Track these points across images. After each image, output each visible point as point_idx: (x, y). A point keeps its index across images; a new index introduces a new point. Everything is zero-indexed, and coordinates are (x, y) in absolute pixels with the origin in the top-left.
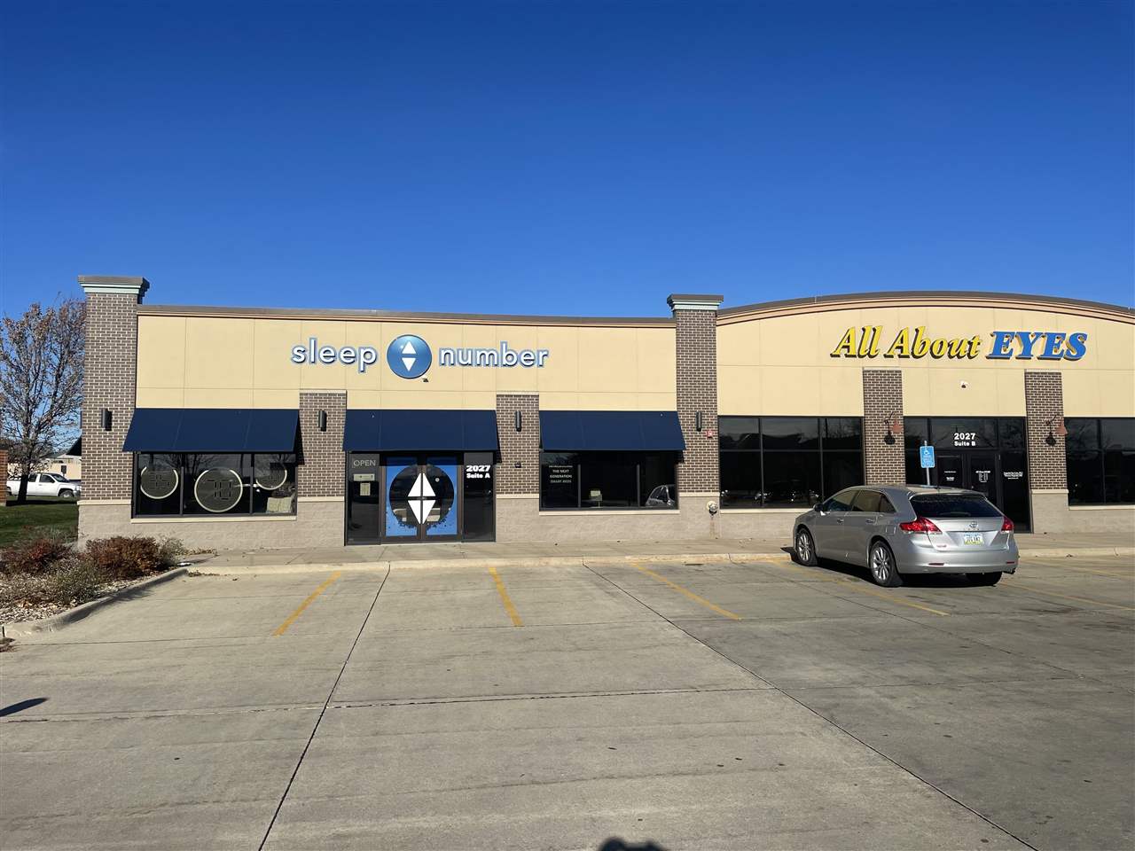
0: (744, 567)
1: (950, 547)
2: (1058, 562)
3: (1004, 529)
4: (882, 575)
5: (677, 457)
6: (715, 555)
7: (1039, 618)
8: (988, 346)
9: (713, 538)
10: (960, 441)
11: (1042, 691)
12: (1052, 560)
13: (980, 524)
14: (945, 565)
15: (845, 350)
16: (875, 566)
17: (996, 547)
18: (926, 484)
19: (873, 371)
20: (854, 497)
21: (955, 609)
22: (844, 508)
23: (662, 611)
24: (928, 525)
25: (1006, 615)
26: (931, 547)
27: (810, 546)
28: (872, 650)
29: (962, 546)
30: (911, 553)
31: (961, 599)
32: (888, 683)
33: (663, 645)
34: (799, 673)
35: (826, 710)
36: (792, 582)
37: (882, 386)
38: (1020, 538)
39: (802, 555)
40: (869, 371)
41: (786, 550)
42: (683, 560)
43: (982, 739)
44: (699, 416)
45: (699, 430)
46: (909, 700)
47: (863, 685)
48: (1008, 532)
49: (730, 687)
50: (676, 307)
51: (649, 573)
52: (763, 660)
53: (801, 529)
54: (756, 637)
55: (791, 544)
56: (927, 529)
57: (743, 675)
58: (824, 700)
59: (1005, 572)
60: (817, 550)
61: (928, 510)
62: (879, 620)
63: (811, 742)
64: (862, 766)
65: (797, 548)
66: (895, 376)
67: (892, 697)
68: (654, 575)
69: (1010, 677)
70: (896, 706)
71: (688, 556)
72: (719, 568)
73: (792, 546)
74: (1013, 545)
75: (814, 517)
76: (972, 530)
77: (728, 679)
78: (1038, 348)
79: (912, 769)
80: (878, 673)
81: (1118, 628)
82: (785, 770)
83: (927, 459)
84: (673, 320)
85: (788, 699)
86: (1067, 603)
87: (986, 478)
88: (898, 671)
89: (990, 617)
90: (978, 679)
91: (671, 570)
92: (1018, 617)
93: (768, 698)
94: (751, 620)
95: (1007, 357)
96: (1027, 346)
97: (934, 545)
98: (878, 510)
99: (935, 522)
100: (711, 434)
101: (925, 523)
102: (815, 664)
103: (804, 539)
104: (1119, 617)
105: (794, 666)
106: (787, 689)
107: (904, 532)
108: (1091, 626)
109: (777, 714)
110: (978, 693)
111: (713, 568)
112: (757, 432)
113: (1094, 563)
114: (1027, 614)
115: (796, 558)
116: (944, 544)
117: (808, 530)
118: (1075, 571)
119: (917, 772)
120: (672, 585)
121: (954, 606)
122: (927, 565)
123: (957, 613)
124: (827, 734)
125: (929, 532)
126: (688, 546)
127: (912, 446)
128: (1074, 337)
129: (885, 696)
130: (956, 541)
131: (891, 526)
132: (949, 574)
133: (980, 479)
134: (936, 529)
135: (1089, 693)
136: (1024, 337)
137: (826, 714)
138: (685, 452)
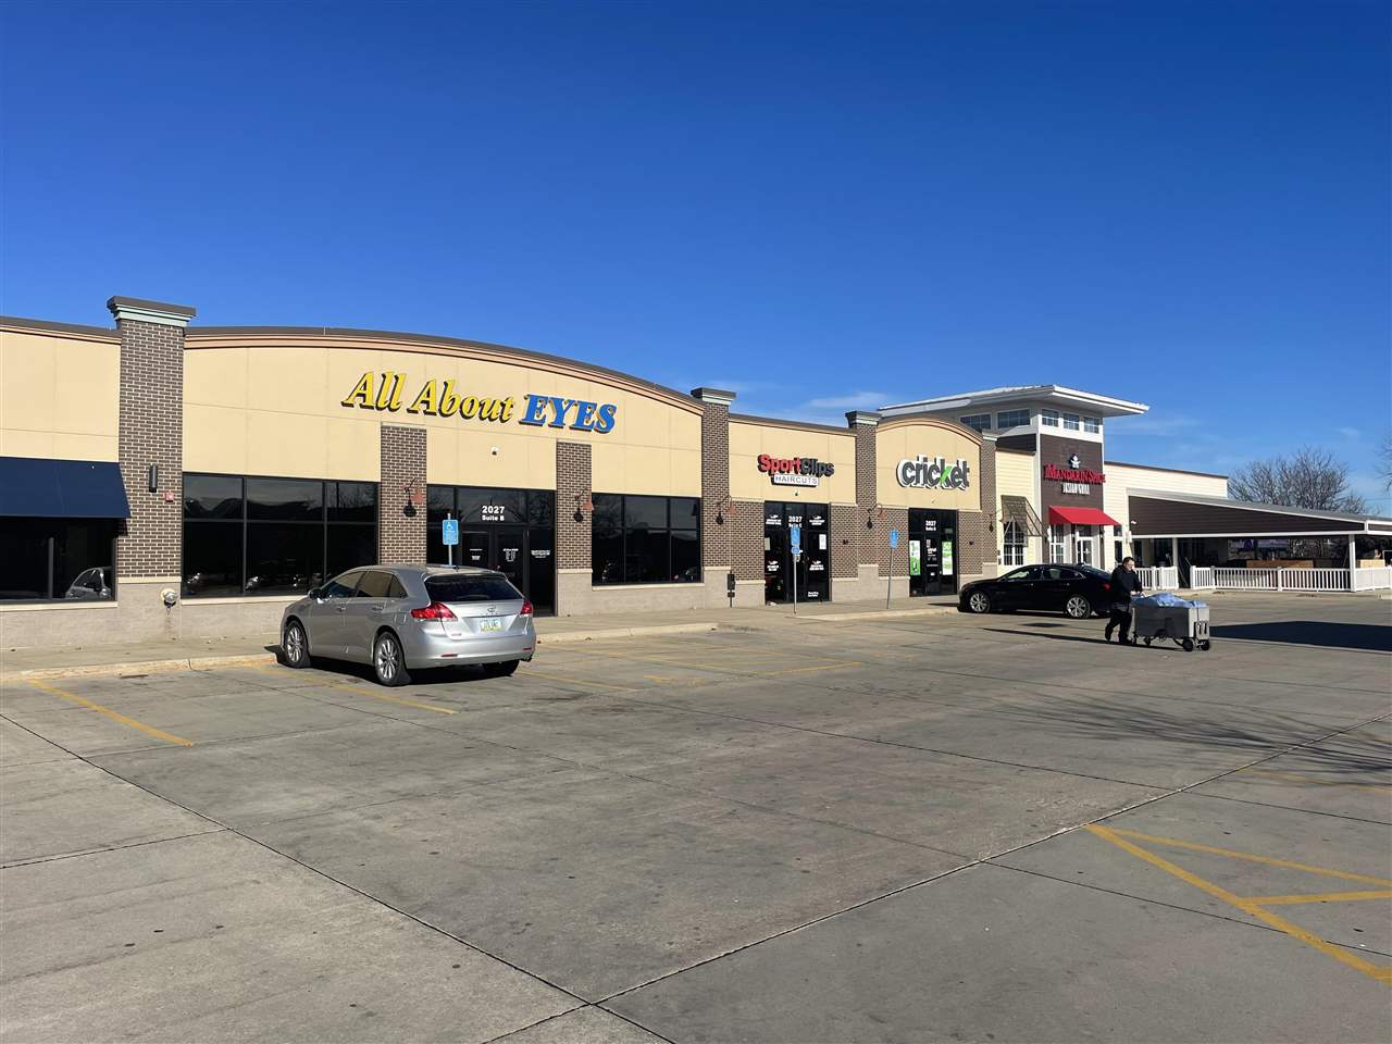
0: (209, 676)
1: (466, 635)
2: (576, 646)
3: (523, 613)
4: (386, 673)
5: (118, 527)
6: (168, 663)
7: (550, 708)
8: (520, 411)
9: (168, 638)
10: (488, 515)
11: (540, 786)
12: (571, 644)
13: (499, 607)
14: (459, 656)
15: (361, 399)
16: (380, 662)
17: (515, 632)
18: (447, 563)
19: (394, 428)
20: (360, 581)
21: (466, 706)
22: (346, 592)
23: (73, 745)
24: (443, 611)
25: (519, 706)
26: (445, 636)
27: (301, 643)
28: (363, 763)
29: (479, 633)
30: (422, 644)
31: (475, 693)
32: (375, 802)
33: (66, 792)
34: (265, 805)
35: (290, 846)
36: (274, 689)
37: (403, 446)
38: (541, 622)
39: (290, 655)
40: (389, 428)
41: (270, 649)
42: (118, 671)
43: (470, 849)
44: (153, 472)
45: (153, 490)
46: (396, 818)
47: (343, 808)
48: (526, 615)
49: (161, 836)
50: (122, 315)
51: (59, 692)
52: (216, 795)
53: (292, 621)
54: (212, 766)
55: (277, 641)
56: (441, 616)
57: (183, 818)
58: (290, 834)
59: (523, 660)
60: (311, 647)
61: (444, 593)
62: (377, 727)
63: (265, 890)
64: (327, 908)
65: (285, 646)
66: (420, 436)
67: (377, 817)
68: (66, 694)
69: (512, 775)
70: (378, 827)
71: (124, 665)
72: (168, 679)
73: (278, 644)
74: (531, 629)
75: (309, 605)
76: (490, 614)
77: (161, 827)
78: (571, 417)
79: (387, 900)
80: (366, 791)
81: (622, 711)
82: (223, 933)
83: (451, 534)
84: (117, 333)
85: (243, 841)
86: (579, 688)
87: (514, 556)
88: (392, 785)
89: (501, 710)
90: (476, 782)
91: (95, 687)
92: (529, 709)
93: (215, 843)
94: (208, 744)
95: (540, 424)
96: (560, 414)
97: (449, 633)
98: (388, 596)
99: (451, 607)
100: (171, 497)
101: (439, 608)
102: (286, 791)
103: (295, 634)
104: (626, 700)
105: (258, 797)
106: (242, 829)
107: (416, 620)
108: (596, 711)
109: (224, 862)
110: (476, 798)
111: (161, 679)
112: (240, 497)
113: (609, 646)
114: (540, 704)
115: (283, 659)
116: (458, 632)
117: (300, 622)
118: (591, 655)
119: (392, 902)
120: (95, 708)
121: (465, 702)
122: (439, 657)
123: (467, 710)
124: (288, 877)
125: (444, 619)
126: (128, 652)
127: (435, 518)
128: (604, 408)
129: (368, 818)
130: (472, 628)
131: (401, 614)
132: (463, 666)
133: (507, 558)
134: (451, 615)
135: (585, 782)
136: (557, 403)
137: (290, 852)
138: (130, 522)
